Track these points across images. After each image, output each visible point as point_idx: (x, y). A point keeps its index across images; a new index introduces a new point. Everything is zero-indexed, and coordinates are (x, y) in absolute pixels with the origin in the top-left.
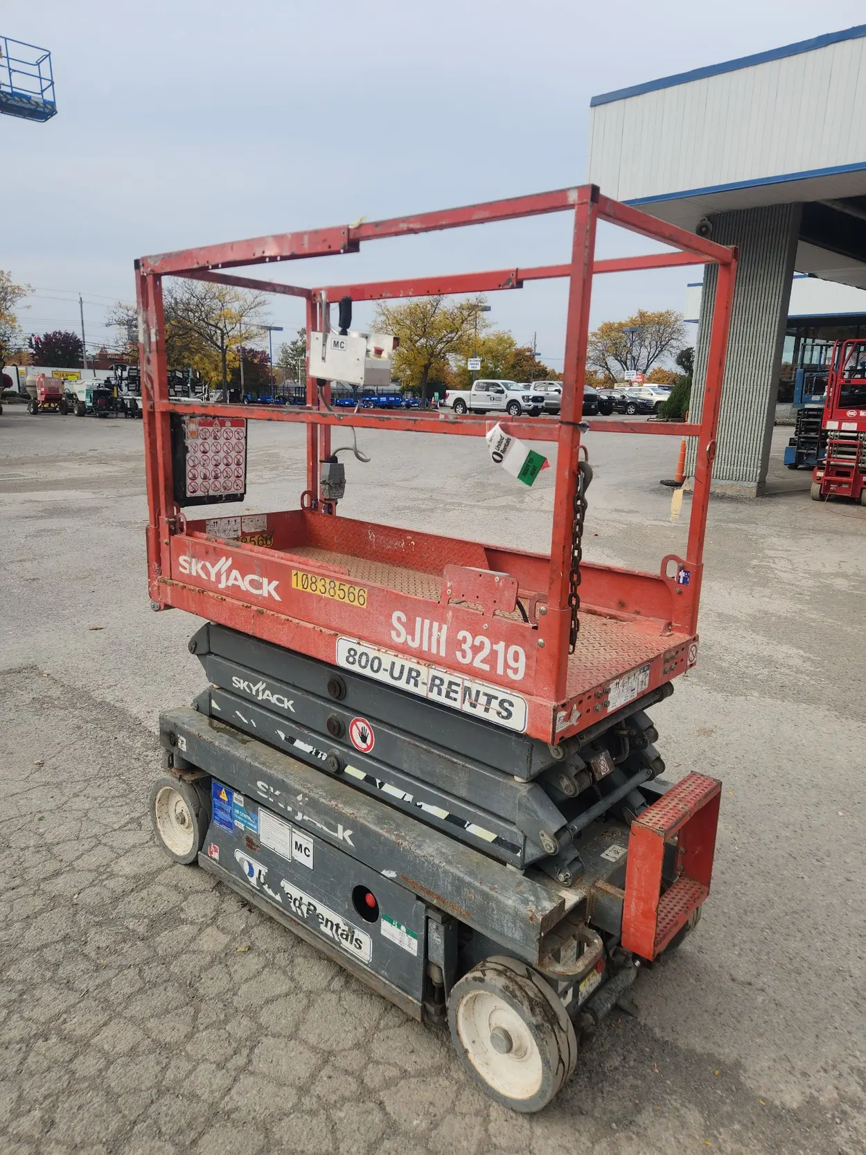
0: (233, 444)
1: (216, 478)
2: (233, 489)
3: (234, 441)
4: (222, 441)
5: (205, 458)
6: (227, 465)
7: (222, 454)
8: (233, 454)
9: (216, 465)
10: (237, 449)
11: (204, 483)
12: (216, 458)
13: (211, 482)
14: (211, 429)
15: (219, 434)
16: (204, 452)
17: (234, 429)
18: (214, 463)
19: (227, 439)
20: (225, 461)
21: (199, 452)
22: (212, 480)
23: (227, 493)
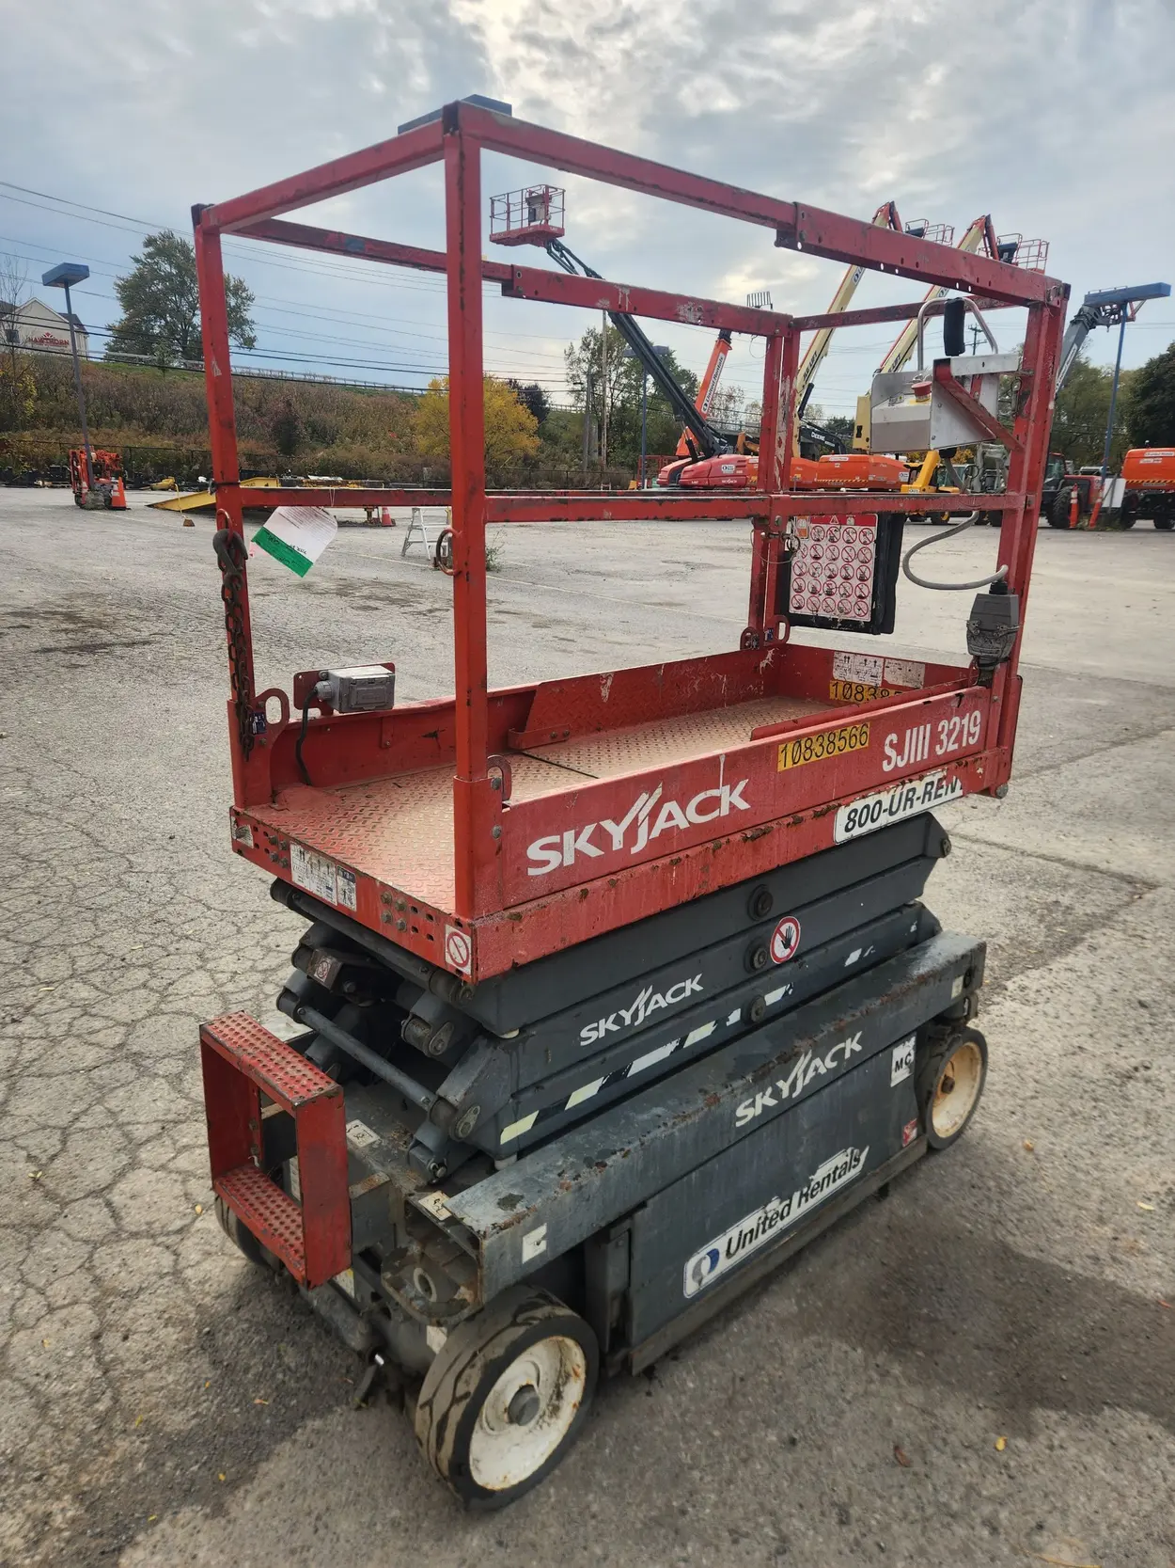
0: (857, 549)
1: (829, 594)
2: (852, 614)
3: (858, 546)
4: (841, 544)
5: (816, 565)
6: (846, 578)
7: (840, 563)
8: (856, 564)
9: (830, 577)
10: (862, 557)
11: (813, 599)
12: (831, 567)
13: (822, 598)
14: (826, 527)
15: (837, 534)
16: (816, 558)
17: (858, 528)
18: (828, 573)
19: (848, 542)
20: (844, 573)
21: (808, 557)
22: (824, 596)
23: (843, 617)
